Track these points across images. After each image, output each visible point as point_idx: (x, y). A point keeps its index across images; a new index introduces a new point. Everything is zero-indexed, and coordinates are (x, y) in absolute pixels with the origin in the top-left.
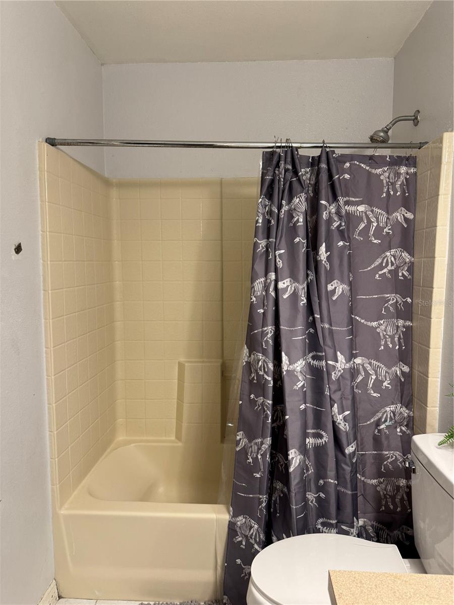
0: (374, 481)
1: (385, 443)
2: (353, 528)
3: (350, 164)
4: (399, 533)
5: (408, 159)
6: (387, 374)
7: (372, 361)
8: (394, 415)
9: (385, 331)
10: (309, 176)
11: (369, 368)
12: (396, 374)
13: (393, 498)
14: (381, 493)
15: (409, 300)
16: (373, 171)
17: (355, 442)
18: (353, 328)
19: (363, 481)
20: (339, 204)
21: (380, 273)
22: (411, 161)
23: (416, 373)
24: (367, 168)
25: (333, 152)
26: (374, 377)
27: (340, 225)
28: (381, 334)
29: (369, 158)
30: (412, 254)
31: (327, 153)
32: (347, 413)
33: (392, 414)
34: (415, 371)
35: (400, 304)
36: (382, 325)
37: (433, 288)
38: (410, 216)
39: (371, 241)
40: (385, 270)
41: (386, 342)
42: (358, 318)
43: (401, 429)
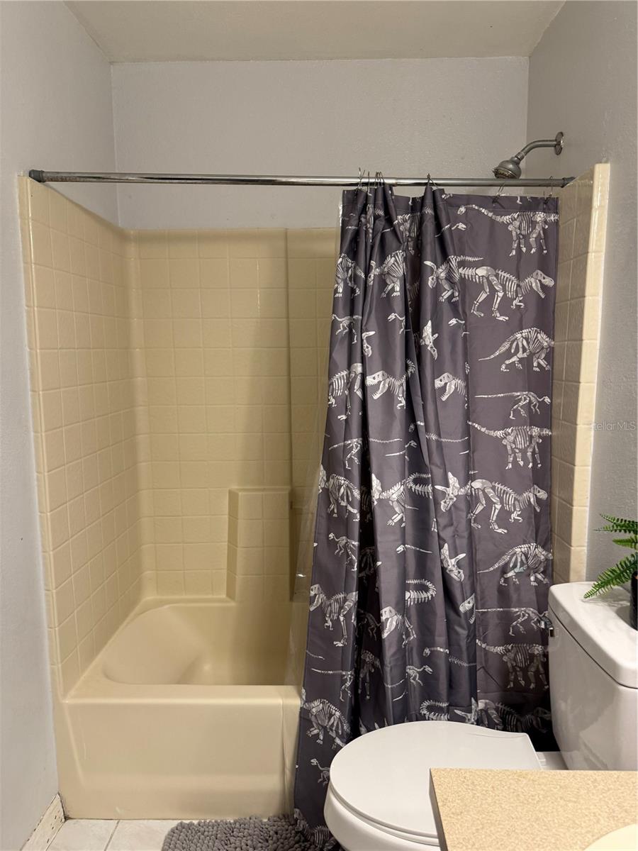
0: (499, 649)
1: (514, 597)
2: (470, 712)
3: (466, 208)
4: (533, 717)
5: (546, 201)
6: (516, 502)
7: (496, 484)
8: (527, 558)
9: (514, 443)
10: (408, 226)
11: (491, 494)
12: (529, 501)
13: (525, 670)
14: (509, 665)
15: (547, 400)
16: (499, 219)
17: (473, 596)
18: (470, 439)
19: (485, 649)
20: (450, 266)
21: (507, 362)
22: (550, 205)
23: (556, 500)
24: (490, 214)
25: (442, 192)
26: (498, 506)
27: (452, 296)
28: (509, 448)
29: (492, 200)
30: (551, 335)
31: (434, 193)
32: (462, 556)
33: (523, 557)
34: (555, 497)
35: (535, 406)
36: (509, 434)
37: (580, 383)
38: (549, 282)
39: (495, 317)
40: (514, 359)
41: (515, 458)
42: (476, 426)
43: (536, 578)
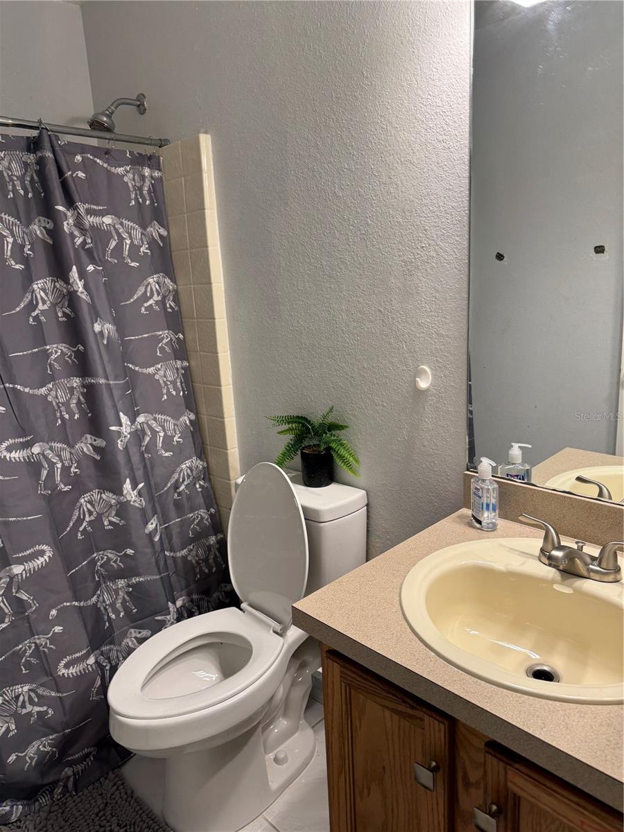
0: (184, 552)
1: (186, 505)
2: (169, 614)
3: (82, 157)
4: (219, 594)
5: (150, 158)
6: (176, 427)
7: (157, 416)
8: (192, 470)
9: (165, 376)
11: (154, 425)
12: (186, 424)
13: (206, 560)
14: (194, 561)
15: (181, 336)
16: (113, 170)
17: (156, 516)
19: (173, 557)
20: (79, 213)
21: (146, 305)
22: (152, 161)
23: (204, 418)
24: (105, 165)
25: (58, 139)
26: (162, 434)
28: (161, 382)
29: (104, 153)
31: (49, 135)
32: (141, 486)
33: (189, 471)
34: (202, 416)
35: (174, 343)
36: (160, 370)
37: (214, 319)
38: (163, 232)
39: (127, 263)
40: (151, 302)
41: (168, 389)
42: (131, 366)
43: (200, 485)
